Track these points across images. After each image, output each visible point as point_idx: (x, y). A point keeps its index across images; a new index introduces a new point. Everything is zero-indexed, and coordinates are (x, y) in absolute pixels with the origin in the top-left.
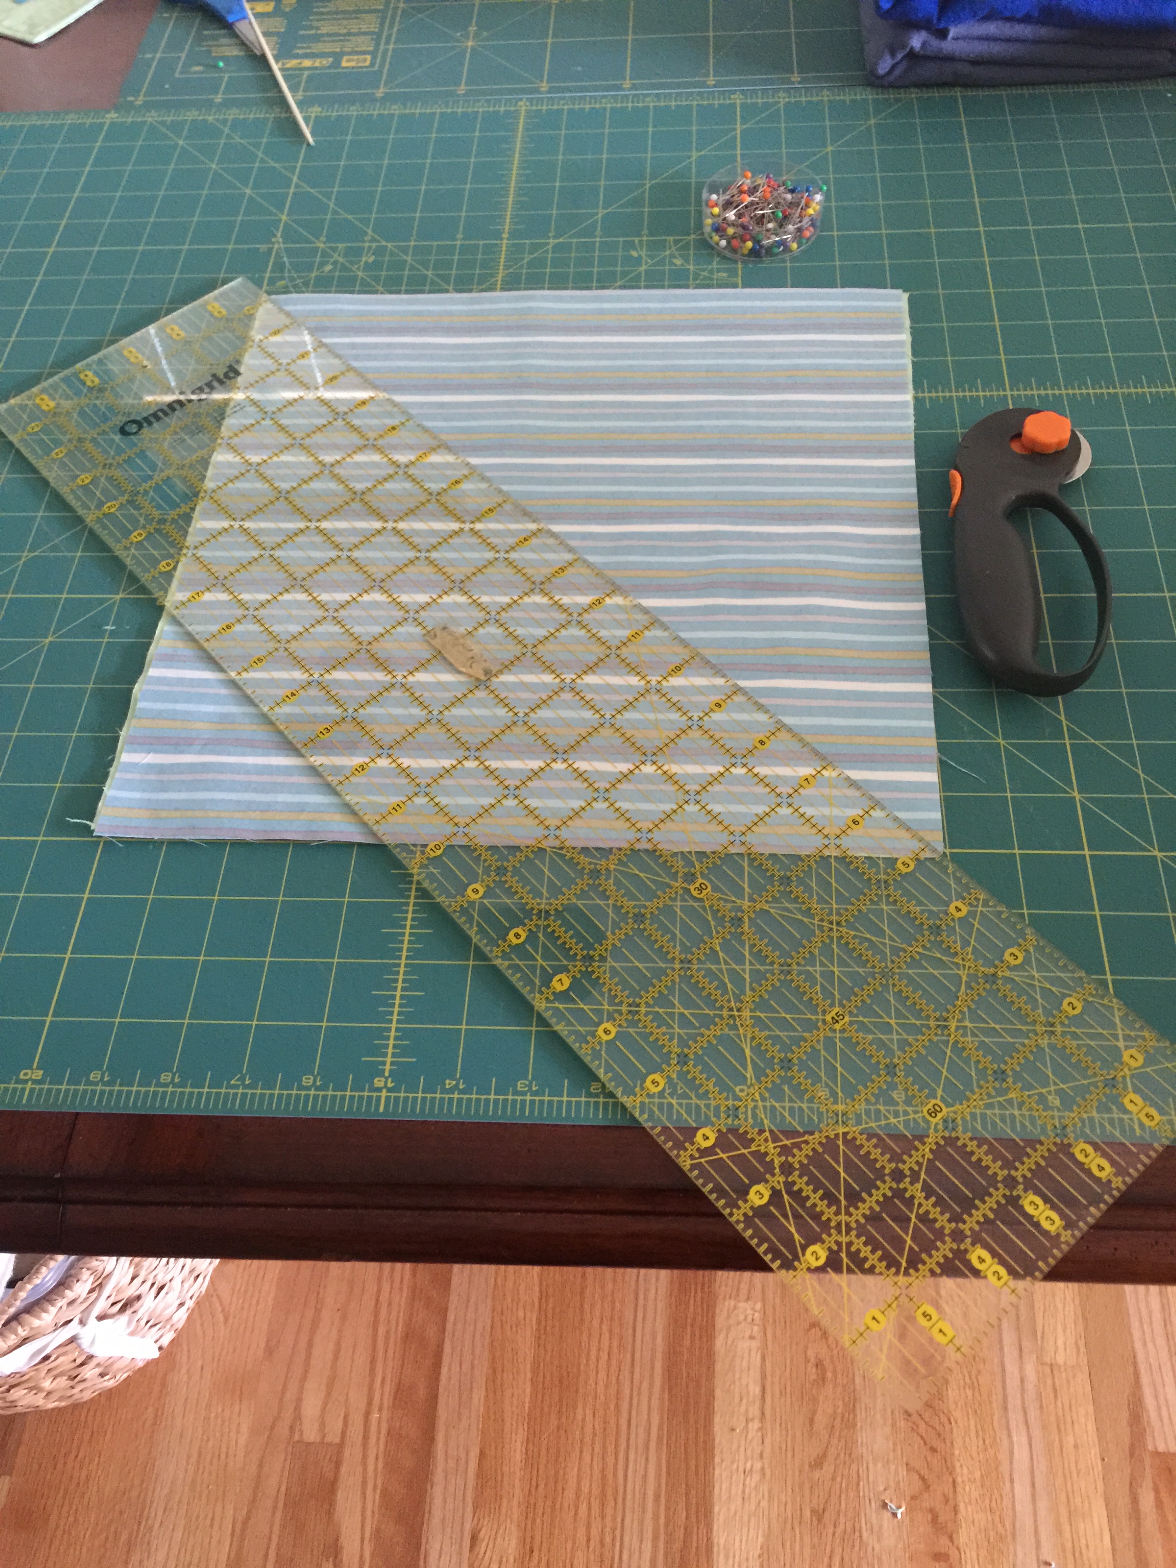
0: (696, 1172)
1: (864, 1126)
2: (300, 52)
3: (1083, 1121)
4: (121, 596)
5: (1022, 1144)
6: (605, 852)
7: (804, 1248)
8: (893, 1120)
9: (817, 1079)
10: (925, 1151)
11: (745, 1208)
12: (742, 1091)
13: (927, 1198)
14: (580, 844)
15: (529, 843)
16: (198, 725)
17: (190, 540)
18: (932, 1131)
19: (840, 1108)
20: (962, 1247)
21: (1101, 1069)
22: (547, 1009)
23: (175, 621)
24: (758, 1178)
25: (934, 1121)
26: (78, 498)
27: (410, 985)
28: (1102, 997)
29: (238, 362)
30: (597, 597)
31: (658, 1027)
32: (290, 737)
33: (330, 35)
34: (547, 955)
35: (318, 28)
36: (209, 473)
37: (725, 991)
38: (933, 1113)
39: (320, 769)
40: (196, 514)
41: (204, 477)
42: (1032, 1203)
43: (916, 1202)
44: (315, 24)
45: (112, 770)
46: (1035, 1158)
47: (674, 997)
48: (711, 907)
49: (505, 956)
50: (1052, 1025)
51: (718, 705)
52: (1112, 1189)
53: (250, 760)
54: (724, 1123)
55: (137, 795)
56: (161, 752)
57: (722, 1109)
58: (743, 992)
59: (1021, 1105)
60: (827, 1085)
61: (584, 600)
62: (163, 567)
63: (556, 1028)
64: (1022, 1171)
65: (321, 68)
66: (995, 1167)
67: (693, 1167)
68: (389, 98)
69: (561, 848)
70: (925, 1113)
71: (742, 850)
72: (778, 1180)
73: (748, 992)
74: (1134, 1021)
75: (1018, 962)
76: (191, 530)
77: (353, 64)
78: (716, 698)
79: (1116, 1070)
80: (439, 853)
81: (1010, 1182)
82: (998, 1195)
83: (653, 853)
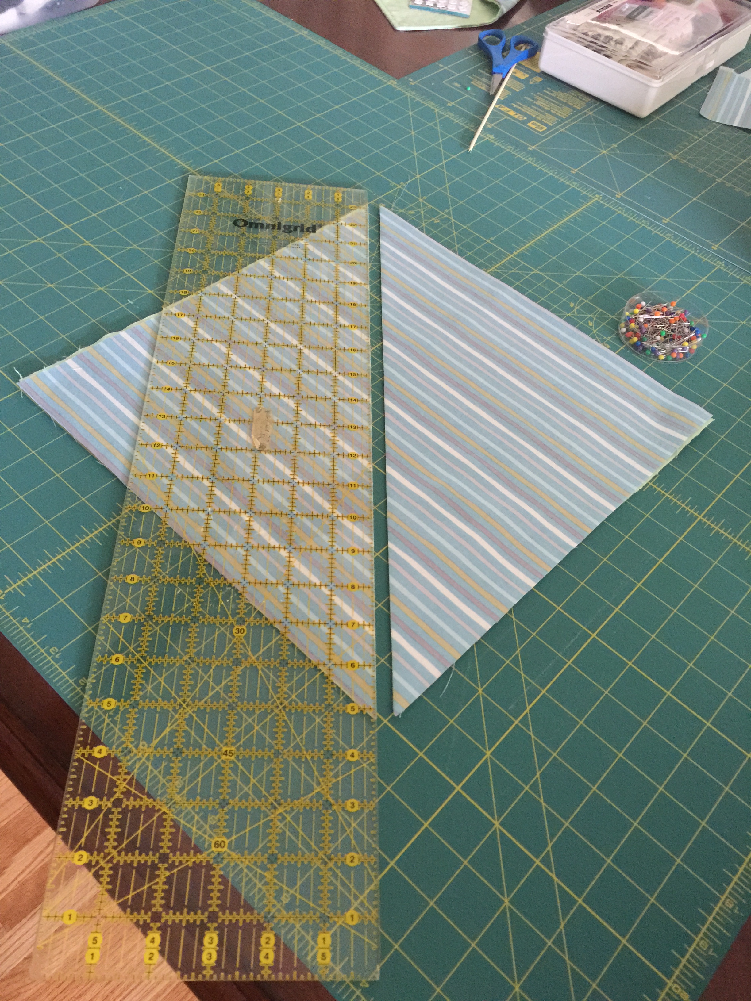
0: (76, 764)
1: (178, 819)
2: (515, 106)
3: (287, 923)
4: (152, 292)
5: (242, 903)
6: (217, 574)
7: (80, 848)
8: (194, 829)
9: (183, 773)
10: (190, 860)
11: (77, 803)
12: (143, 745)
13: (164, 883)
14: (210, 561)
15: (188, 540)
16: (114, 371)
17: (208, 289)
18: (207, 853)
19: (177, 798)
20: (151, 925)
21: (328, 906)
22: (105, 625)
23: (159, 320)
24: (99, 795)
25: (213, 849)
26: (183, 237)
27: (63, 561)
28: (373, 870)
29: (320, 226)
30: (356, 452)
31: (142, 679)
32: (145, 407)
33: (540, 107)
34: (135, 600)
35: (536, 100)
36: (249, 266)
37: (191, 691)
38: (217, 845)
39: (140, 431)
40: (222, 280)
41: (246, 265)
42: (212, 938)
43: (157, 880)
44: (536, 97)
45: (58, 362)
46: (240, 917)
47: (166, 671)
48: (235, 644)
49: (117, 584)
50: (330, 859)
51: (353, 551)
52: (259, 973)
53: (117, 404)
54: (116, 752)
55: (55, 381)
56: (87, 371)
57: (124, 746)
58: (200, 700)
59: (266, 884)
60: (185, 782)
61: (349, 449)
62: (182, 292)
63: (98, 636)
64: (226, 917)
65: (516, 119)
66: (214, 903)
67: (78, 760)
68: (533, 154)
69: (200, 556)
70: (213, 842)
71: (282, 630)
72: (107, 804)
73: (203, 701)
74: (376, 899)
75: (351, 810)
76: (212, 285)
77: (534, 127)
78: (356, 546)
79: (335, 914)
80: (145, 511)
81: (213, 917)
82: (200, 917)
83: (238, 595)
